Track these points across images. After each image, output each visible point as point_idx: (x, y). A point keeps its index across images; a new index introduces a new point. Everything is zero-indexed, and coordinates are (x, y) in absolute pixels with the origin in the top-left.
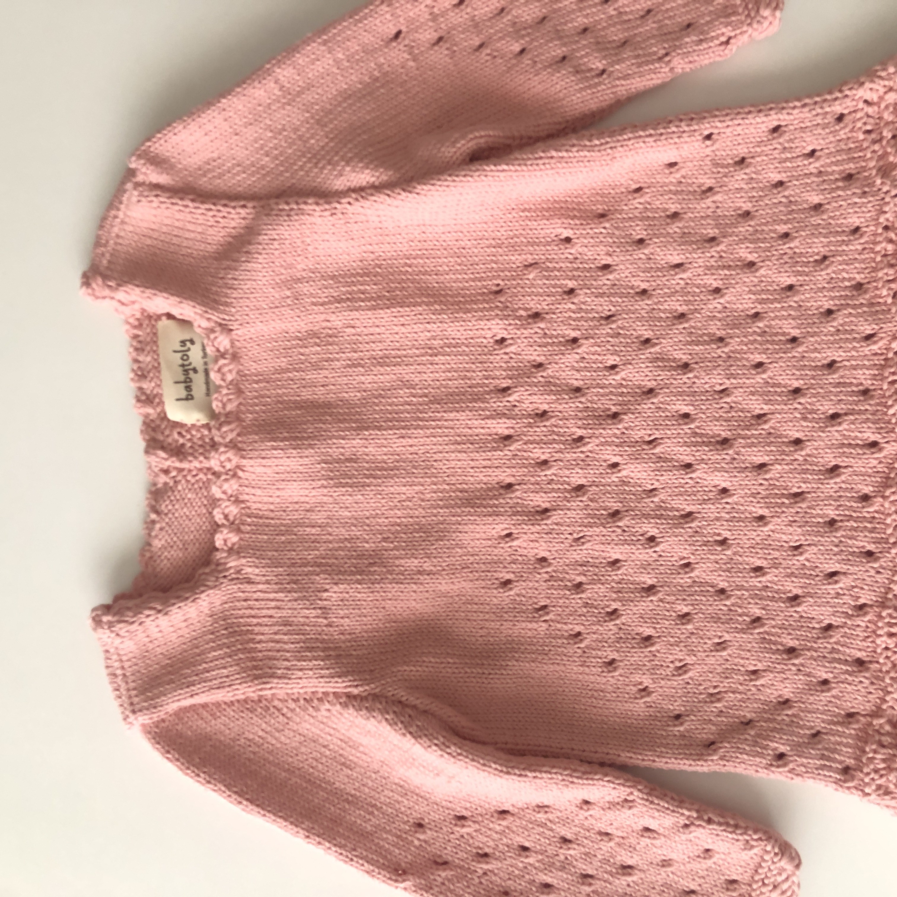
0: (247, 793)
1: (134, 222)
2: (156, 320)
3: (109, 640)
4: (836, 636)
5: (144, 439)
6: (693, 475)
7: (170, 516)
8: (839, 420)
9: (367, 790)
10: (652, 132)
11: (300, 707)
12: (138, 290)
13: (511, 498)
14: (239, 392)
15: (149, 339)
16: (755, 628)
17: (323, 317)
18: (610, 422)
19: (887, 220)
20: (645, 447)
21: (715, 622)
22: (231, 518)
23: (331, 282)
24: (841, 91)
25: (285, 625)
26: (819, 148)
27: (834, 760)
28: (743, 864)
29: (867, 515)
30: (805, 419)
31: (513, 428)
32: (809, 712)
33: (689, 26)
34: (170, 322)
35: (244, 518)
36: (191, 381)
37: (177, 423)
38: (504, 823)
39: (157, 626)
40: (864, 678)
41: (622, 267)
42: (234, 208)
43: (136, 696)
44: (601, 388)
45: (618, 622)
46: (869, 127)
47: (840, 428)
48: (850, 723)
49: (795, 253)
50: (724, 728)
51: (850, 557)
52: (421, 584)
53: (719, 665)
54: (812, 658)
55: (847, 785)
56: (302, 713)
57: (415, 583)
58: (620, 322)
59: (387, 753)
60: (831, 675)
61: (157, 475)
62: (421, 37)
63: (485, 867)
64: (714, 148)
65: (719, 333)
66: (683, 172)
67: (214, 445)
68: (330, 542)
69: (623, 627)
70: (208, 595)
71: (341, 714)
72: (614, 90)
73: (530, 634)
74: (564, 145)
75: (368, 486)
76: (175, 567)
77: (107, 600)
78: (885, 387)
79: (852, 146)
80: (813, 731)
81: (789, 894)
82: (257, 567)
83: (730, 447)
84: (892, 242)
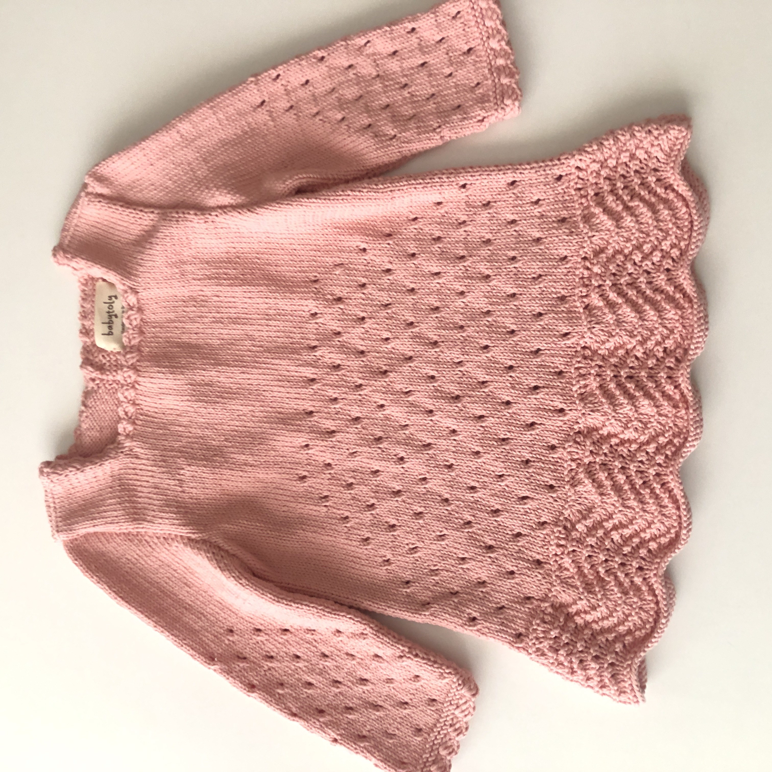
1: (86, 217)
2: (96, 281)
3: (47, 484)
4: (522, 542)
5: (82, 358)
6: (433, 418)
7: (93, 409)
8: (538, 391)
9: (199, 603)
10: (421, 181)
11: (160, 543)
12: (83, 262)
13: (310, 421)
14: (141, 332)
15: (90, 293)
16: (466, 528)
17: (199, 288)
18: (380, 376)
19: (586, 253)
20: (402, 396)
21: (439, 521)
23: (206, 265)
24: (559, 160)
25: (155, 488)
26: (542, 198)
27: (510, 628)
28: (439, 689)
29: (552, 460)
30: (513, 388)
31: (316, 374)
32: (497, 592)
33: (459, 106)
34: (104, 283)
35: (138, 415)
36: (113, 323)
37: (103, 349)
38: (285, 637)
39: (77, 479)
40: (538, 574)
41: (398, 271)
42: (146, 213)
43: (61, 522)
44: (377, 353)
45: (373, 512)
46: (579, 186)
47: (538, 397)
48: (526, 603)
49: (518, 271)
50: (437, 594)
51: (537, 488)
52: (246, 472)
53: (439, 551)
54: (504, 554)
55: (517, 645)
56: (162, 547)
57: (242, 471)
58: (394, 309)
59: (210, 579)
60: (516, 569)
61: (88, 382)
62: (278, 105)
63: (270, 665)
64: (467, 194)
65: (461, 323)
66: (446, 209)
67: (122, 367)
68: (190, 437)
69: (377, 516)
70: (110, 463)
71: (184, 550)
72: (400, 150)
73: (315, 513)
74: (358, 187)
75: (218, 403)
76: (94, 442)
77: (51, 458)
78: (573, 371)
79: (568, 198)
80: (499, 606)
81: (466, 713)
82: (142, 448)
83: (459, 402)
84: (588, 269)
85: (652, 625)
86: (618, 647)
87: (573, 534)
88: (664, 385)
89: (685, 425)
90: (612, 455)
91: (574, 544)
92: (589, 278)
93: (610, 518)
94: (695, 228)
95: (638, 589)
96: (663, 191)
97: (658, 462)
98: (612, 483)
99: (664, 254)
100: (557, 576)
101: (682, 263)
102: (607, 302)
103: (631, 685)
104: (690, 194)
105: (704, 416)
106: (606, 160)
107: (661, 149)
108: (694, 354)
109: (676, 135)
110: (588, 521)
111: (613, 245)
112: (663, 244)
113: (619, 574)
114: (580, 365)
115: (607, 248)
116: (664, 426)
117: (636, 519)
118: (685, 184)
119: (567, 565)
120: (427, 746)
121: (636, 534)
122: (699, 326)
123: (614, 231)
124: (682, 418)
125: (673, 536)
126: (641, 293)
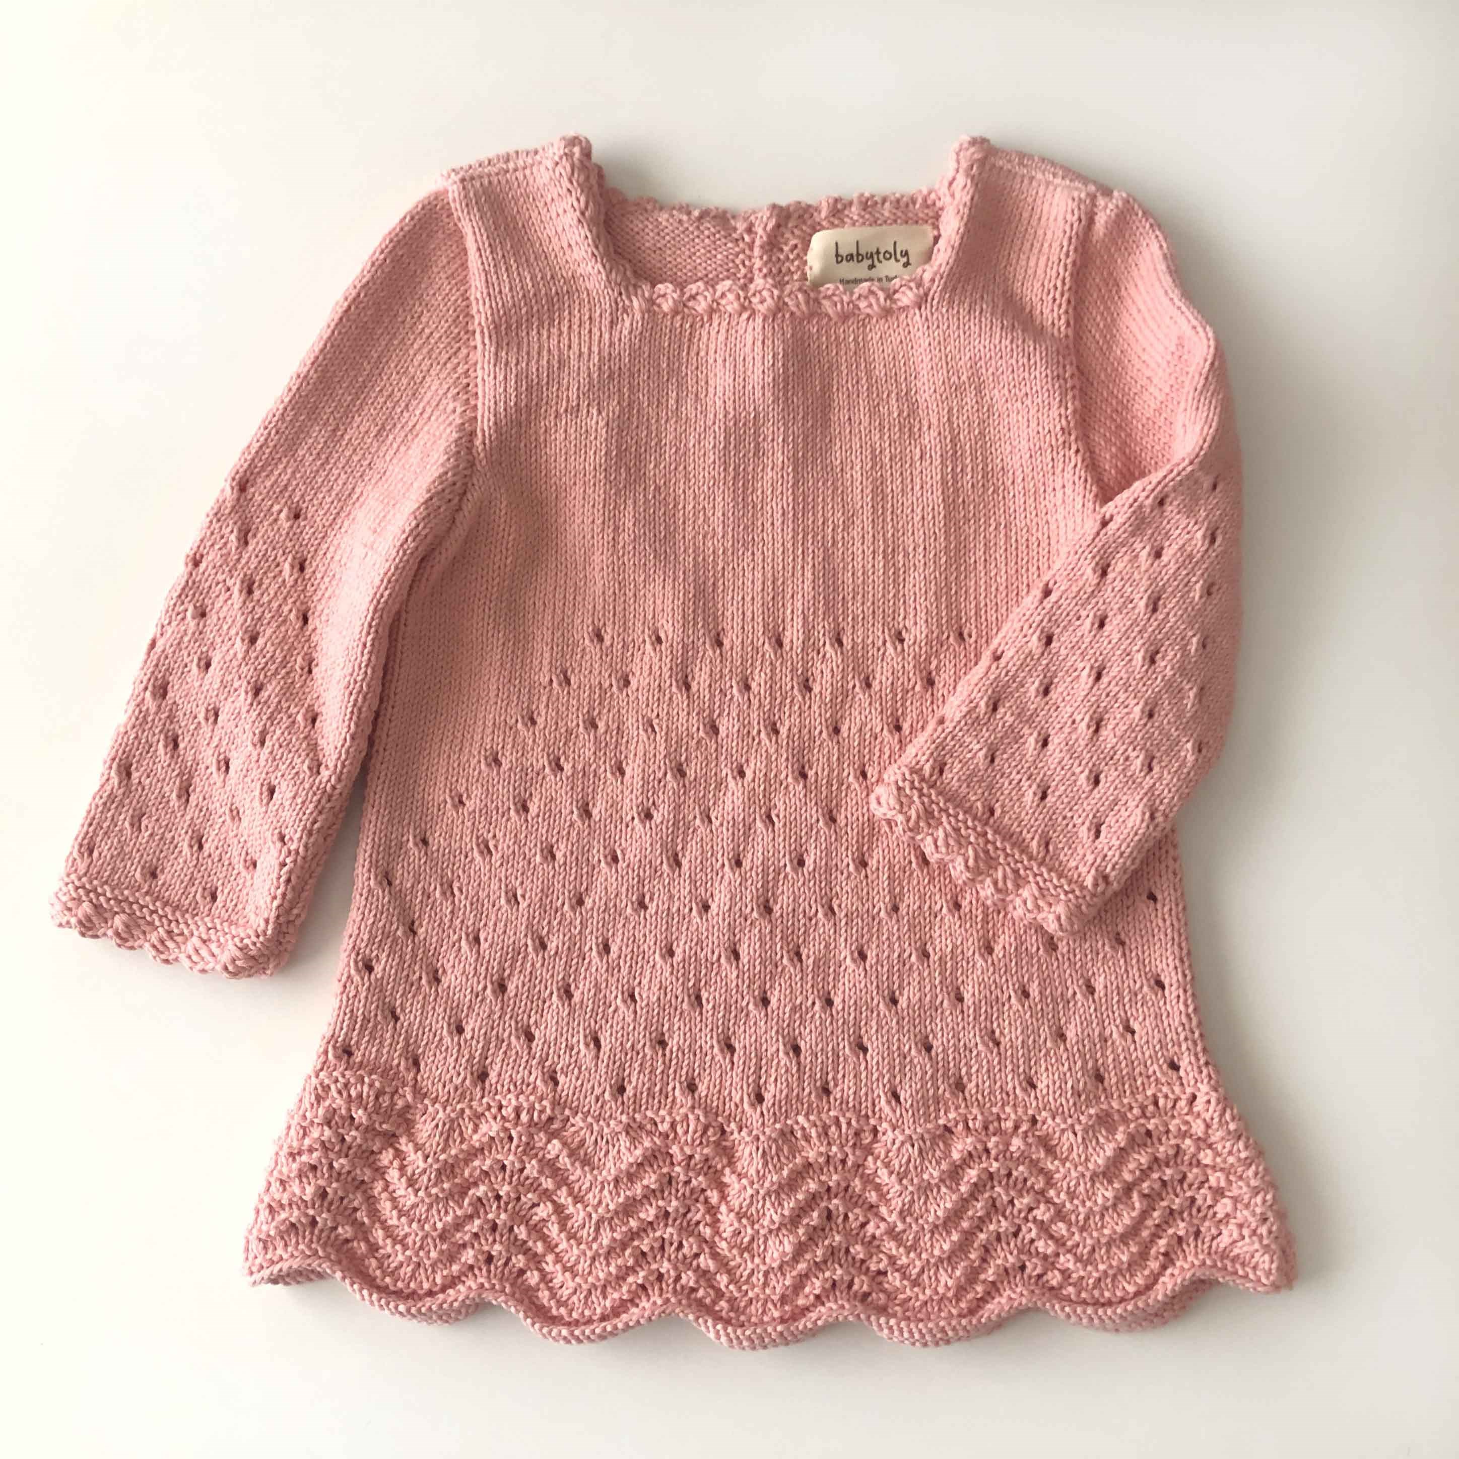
0: (356, 308)
1: (1049, 196)
2: (933, 224)
3: (551, 155)
4: (517, 1044)
5: (788, 207)
6: (727, 868)
7: (696, 233)
8: (791, 1055)
11: (458, 378)
12: (967, 200)
13: (704, 643)
14: (845, 318)
15: (910, 215)
16: (533, 941)
17: (934, 421)
18: (796, 766)
19: (1044, 1123)
20: (763, 810)
21: (542, 890)
22: (691, 304)
23: (976, 432)
24: (1207, 1064)
25: (559, 362)
26: (1137, 1037)
27: (360, 1036)
29: (670, 1088)
30: (794, 1010)
31: (791, 649)
32: (423, 1006)
34: (931, 239)
35: (690, 320)
36: (858, 261)
37: (808, 246)
39: (565, 211)
40: (462, 1077)
42: (1066, 313)
43: (481, 184)
44: (838, 759)
45: (547, 770)
46: (1161, 1102)
47: (781, 1054)
48: (407, 1059)
49: (1004, 1005)
50: (408, 898)
51: (618, 1064)
52: (603, 530)
53: (488, 896)
54: (492, 1012)
55: (330, 1049)
56: (451, 381)
57: (604, 523)
59: (401, 476)
60: (469, 1037)
61: (746, 219)
64: (1137, 903)
65: (903, 907)
67: (780, 285)
68: (657, 421)
69: (540, 777)
70: (599, 272)
71: (450, 424)
73: (536, 663)
75: (725, 470)
76: (633, 237)
77: (597, 155)
78: (832, 1113)
79: (1139, 1082)
80: (399, 1010)
81: (195, 959)
82: (630, 333)
83: (761, 914)
84: (1016, 1127)
85: (392, 1288)
86: (345, 1231)
87: (542, 1135)
88: (821, 1276)
89: (753, 1319)
90: (688, 1194)
91: (523, 1138)
92: (999, 1132)
93: (575, 1198)
94: (1100, 1312)
95: (452, 1258)
96: (1162, 1250)
97: (683, 1275)
98: (638, 1198)
99: (1051, 1260)
100: (463, 1111)
101: (1037, 1291)
102: (960, 1166)
103: (281, 1259)
104: (1160, 1297)
105: (771, 1350)
106: (1210, 1146)
107: (1235, 1242)
108: (880, 1325)
109: (1261, 1266)
110: (566, 1159)
111: (1061, 1170)
112: (1069, 1256)
113: (477, 1222)
114: (844, 1126)
115: (1056, 1158)
116: (747, 1282)
117: (579, 1244)
118: (1177, 1288)
119: (484, 1128)
121: (551, 1247)
122: (931, 1330)
123: (1088, 1169)
124: (764, 1312)
125: (554, 1312)
126: (980, 1224)
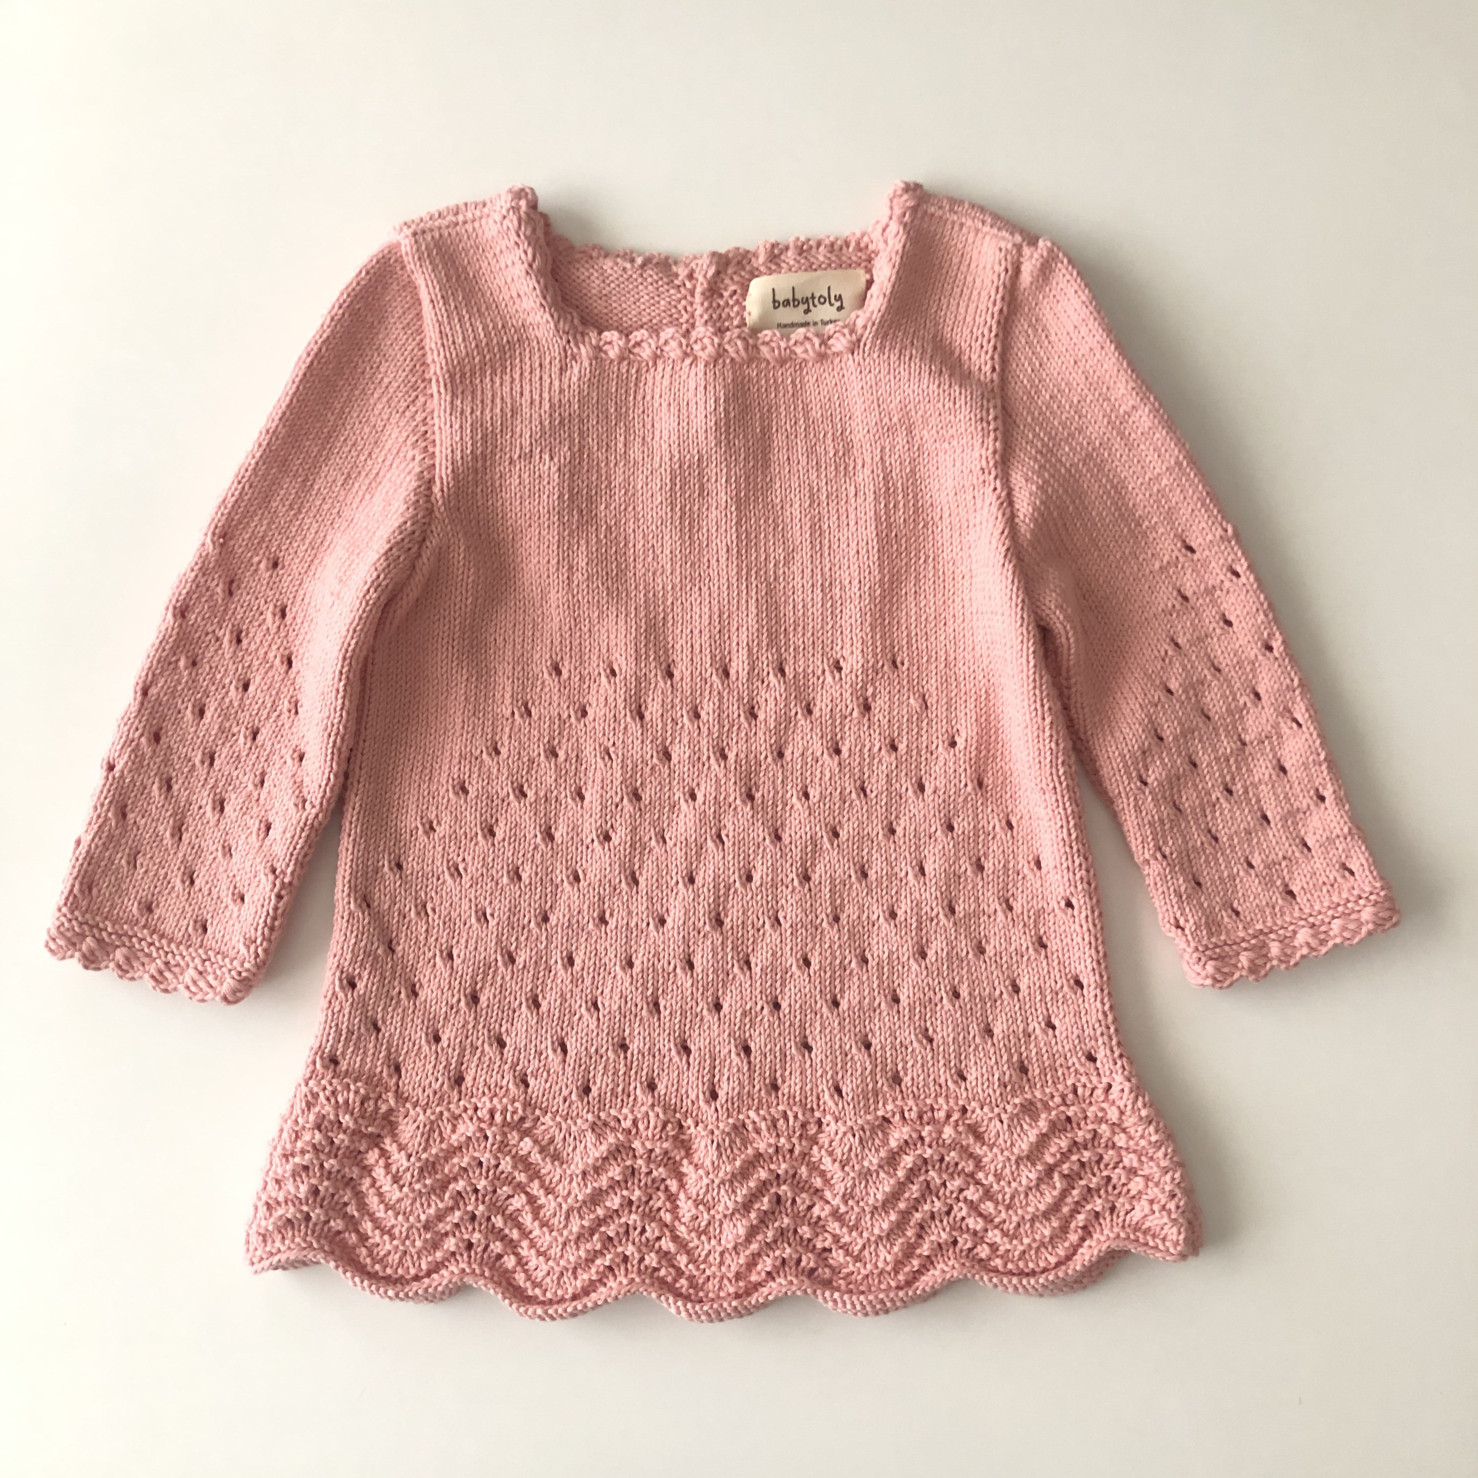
0: (319, 363)
1: (978, 243)
2: (866, 267)
3: (498, 208)
4: (490, 1051)
5: (729, 251)
6: (681, 885)
7: (640, 280)
8: (742, 1055)
9: (318, 503)
10: (1074, 836)
11: (417, 426)
12: (899, 247)
13: (656, 675)
14: (782, 362)
15: (844, 258)
16: (503, 956)
17: (868, 460)
18: (743, 790)
19: (973, 1112)
20: (714, 831)
21: (510, 909)
22: (636, 350)
23: (908, 470)
24: (1121, 1056)
25: (512, 410)
26: (1057, 1032)
27: (346, 1047)
28: (227, 938)
29: (632, 1087)
30: (744, 1014)
31: (737, 679)
32: (403, 1019)
33: (1199, 884)
34: (863, 285)
35: (636, 365)
36: (795, 306)
37: (747, 290)
38: (277, 662)
39: (513, 263)
40: (441, 1082)
41: (922, 805)
42: (992, 358)
43: (433, 237)
44: (783, 781)
45: (512, 797)
46: (1080, 1091)
47: (733, 1055)
48: (389, 1067)
49: (936, 1005)
50: (386, 919)
51: (583, 1067)
52: (558, 569)
53: (460, 915)
54: (466, 1023)
55: (318, 1060)
56: (410, 429)
57: (558, 562)
58: (858, 802)
59: (365, 525)
60: (445, 1045)
61: (687, 265)
62: (1188, 576)
63: (226, 640)
64: (1057, 911)
65: (843, 917)
66: (1030, 876)
67: (720, 331)
68: (607, 464)
69: (505, 804)
70: (548, 322)
71: (410, 472)
72: (1123, 795)
73: (498, 696)
74: (1058, 733)
75: (672, 510)
76: (579, 284)
77: (542, 206)
78: (780, 1108)
79: (1060, 1073)
80: (380, 1022)
81: (193, 988)
82: (579, 379)
83: (713, 927)
84: (948, 1116)
85: (381, 1274)
86: (337, 1224)
87: (515, 1133)
88: (771, 1254)
89: (711, 1295)
90: (649, 1183)
91: (498, 1137)
92: (933, 1121)
93: (546, 1189)
94: (1024, 1282)
95: (435, 1245)
96: (1081, 1224)
97: (646, 1257)
98: (604, 1188)
99: (980, 1235)
100: (441, 1113)
101: (967, 1264)
102: (897, 1153)
103: (279, 1251)
104: (1078, 1268)
105: (728, 1323)
106: (1124, 1130)
107: (1146, 1216)
108: (825, 1299)
109: (1169, 1238)
110: (538, 1156)
111: (989, 1154)
112: (996, 1231)
113: (457, 1214)
114: (791, 1120)
115: (983, 1144)
116: (704, 1262)
117: (552, 1231)
118: (1093, 1259)
119: (461, 1128)
120: (125, 927)
121: (525, 1234)
122: (870, 1302)
123: (1013, 1153)
124: (720, 1288)
125: (530, 1293)
126: (916, 1205)
